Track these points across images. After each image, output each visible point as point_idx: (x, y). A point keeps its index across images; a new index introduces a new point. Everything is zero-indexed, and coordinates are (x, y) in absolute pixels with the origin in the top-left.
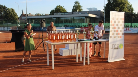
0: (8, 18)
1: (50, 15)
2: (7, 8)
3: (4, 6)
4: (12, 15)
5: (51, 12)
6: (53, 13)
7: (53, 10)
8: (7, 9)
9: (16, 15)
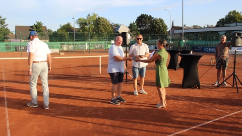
0: (154, 32)
1: (216, 26)
2: (153, 18)
3: (150, 16)
4: (160, 28)
5: (218, 22)
6: (221, 23)
7: (223, 19)
8: (154, 20)
9: (166, 27)
